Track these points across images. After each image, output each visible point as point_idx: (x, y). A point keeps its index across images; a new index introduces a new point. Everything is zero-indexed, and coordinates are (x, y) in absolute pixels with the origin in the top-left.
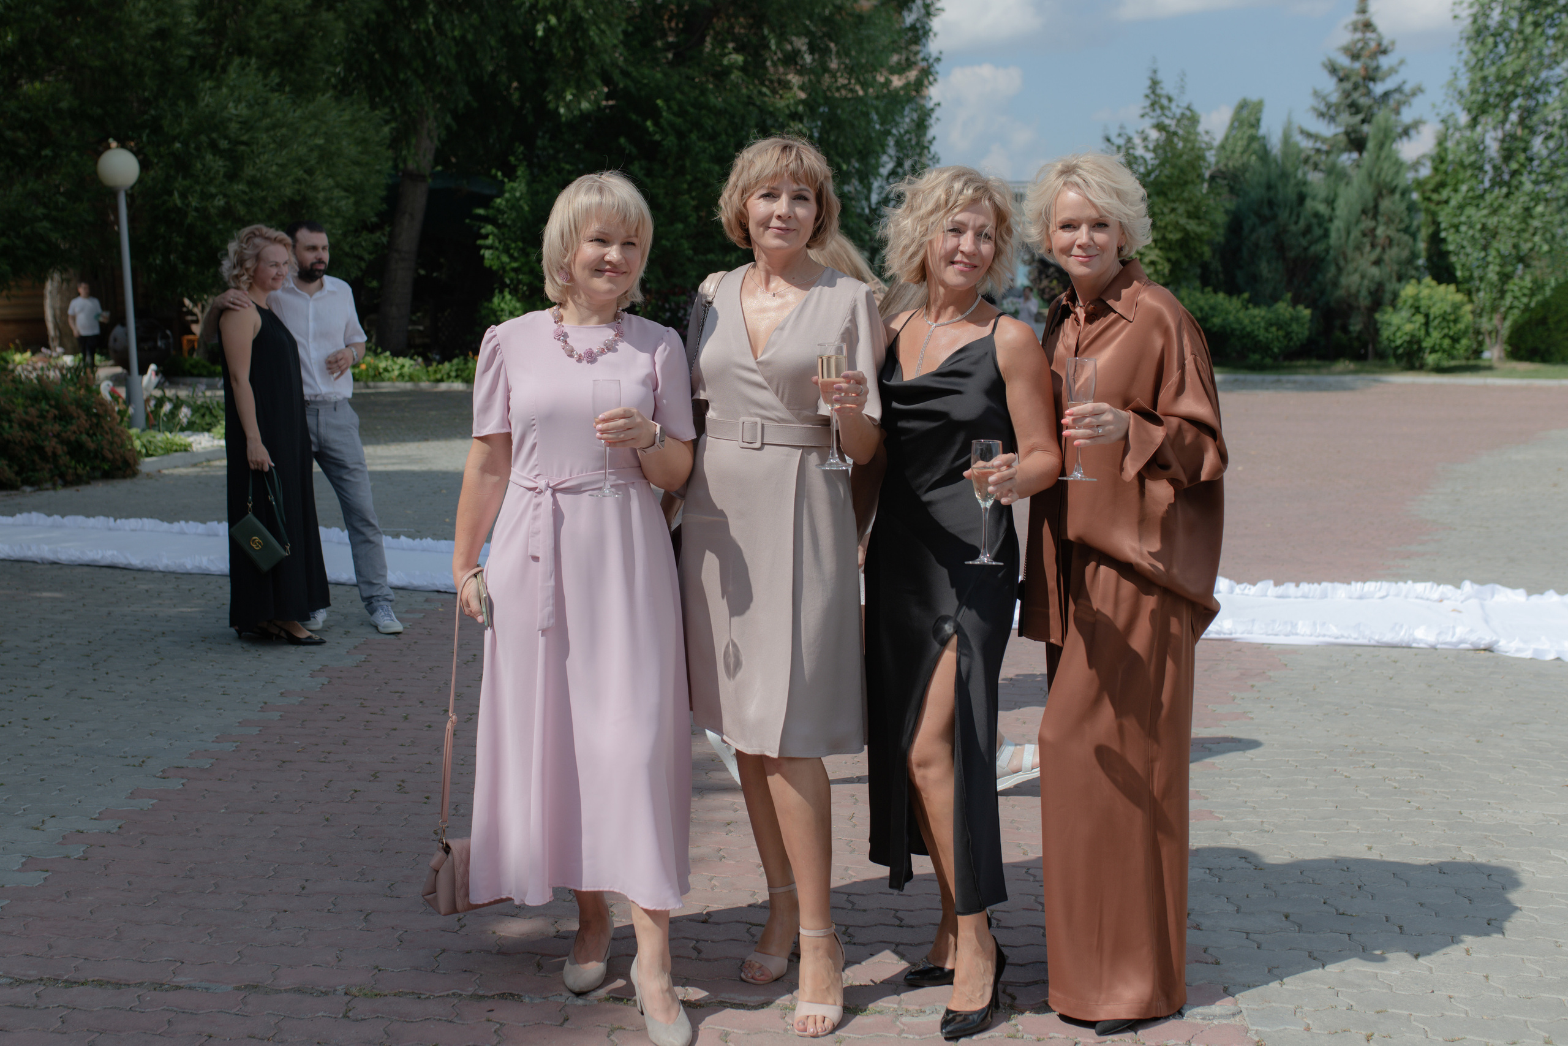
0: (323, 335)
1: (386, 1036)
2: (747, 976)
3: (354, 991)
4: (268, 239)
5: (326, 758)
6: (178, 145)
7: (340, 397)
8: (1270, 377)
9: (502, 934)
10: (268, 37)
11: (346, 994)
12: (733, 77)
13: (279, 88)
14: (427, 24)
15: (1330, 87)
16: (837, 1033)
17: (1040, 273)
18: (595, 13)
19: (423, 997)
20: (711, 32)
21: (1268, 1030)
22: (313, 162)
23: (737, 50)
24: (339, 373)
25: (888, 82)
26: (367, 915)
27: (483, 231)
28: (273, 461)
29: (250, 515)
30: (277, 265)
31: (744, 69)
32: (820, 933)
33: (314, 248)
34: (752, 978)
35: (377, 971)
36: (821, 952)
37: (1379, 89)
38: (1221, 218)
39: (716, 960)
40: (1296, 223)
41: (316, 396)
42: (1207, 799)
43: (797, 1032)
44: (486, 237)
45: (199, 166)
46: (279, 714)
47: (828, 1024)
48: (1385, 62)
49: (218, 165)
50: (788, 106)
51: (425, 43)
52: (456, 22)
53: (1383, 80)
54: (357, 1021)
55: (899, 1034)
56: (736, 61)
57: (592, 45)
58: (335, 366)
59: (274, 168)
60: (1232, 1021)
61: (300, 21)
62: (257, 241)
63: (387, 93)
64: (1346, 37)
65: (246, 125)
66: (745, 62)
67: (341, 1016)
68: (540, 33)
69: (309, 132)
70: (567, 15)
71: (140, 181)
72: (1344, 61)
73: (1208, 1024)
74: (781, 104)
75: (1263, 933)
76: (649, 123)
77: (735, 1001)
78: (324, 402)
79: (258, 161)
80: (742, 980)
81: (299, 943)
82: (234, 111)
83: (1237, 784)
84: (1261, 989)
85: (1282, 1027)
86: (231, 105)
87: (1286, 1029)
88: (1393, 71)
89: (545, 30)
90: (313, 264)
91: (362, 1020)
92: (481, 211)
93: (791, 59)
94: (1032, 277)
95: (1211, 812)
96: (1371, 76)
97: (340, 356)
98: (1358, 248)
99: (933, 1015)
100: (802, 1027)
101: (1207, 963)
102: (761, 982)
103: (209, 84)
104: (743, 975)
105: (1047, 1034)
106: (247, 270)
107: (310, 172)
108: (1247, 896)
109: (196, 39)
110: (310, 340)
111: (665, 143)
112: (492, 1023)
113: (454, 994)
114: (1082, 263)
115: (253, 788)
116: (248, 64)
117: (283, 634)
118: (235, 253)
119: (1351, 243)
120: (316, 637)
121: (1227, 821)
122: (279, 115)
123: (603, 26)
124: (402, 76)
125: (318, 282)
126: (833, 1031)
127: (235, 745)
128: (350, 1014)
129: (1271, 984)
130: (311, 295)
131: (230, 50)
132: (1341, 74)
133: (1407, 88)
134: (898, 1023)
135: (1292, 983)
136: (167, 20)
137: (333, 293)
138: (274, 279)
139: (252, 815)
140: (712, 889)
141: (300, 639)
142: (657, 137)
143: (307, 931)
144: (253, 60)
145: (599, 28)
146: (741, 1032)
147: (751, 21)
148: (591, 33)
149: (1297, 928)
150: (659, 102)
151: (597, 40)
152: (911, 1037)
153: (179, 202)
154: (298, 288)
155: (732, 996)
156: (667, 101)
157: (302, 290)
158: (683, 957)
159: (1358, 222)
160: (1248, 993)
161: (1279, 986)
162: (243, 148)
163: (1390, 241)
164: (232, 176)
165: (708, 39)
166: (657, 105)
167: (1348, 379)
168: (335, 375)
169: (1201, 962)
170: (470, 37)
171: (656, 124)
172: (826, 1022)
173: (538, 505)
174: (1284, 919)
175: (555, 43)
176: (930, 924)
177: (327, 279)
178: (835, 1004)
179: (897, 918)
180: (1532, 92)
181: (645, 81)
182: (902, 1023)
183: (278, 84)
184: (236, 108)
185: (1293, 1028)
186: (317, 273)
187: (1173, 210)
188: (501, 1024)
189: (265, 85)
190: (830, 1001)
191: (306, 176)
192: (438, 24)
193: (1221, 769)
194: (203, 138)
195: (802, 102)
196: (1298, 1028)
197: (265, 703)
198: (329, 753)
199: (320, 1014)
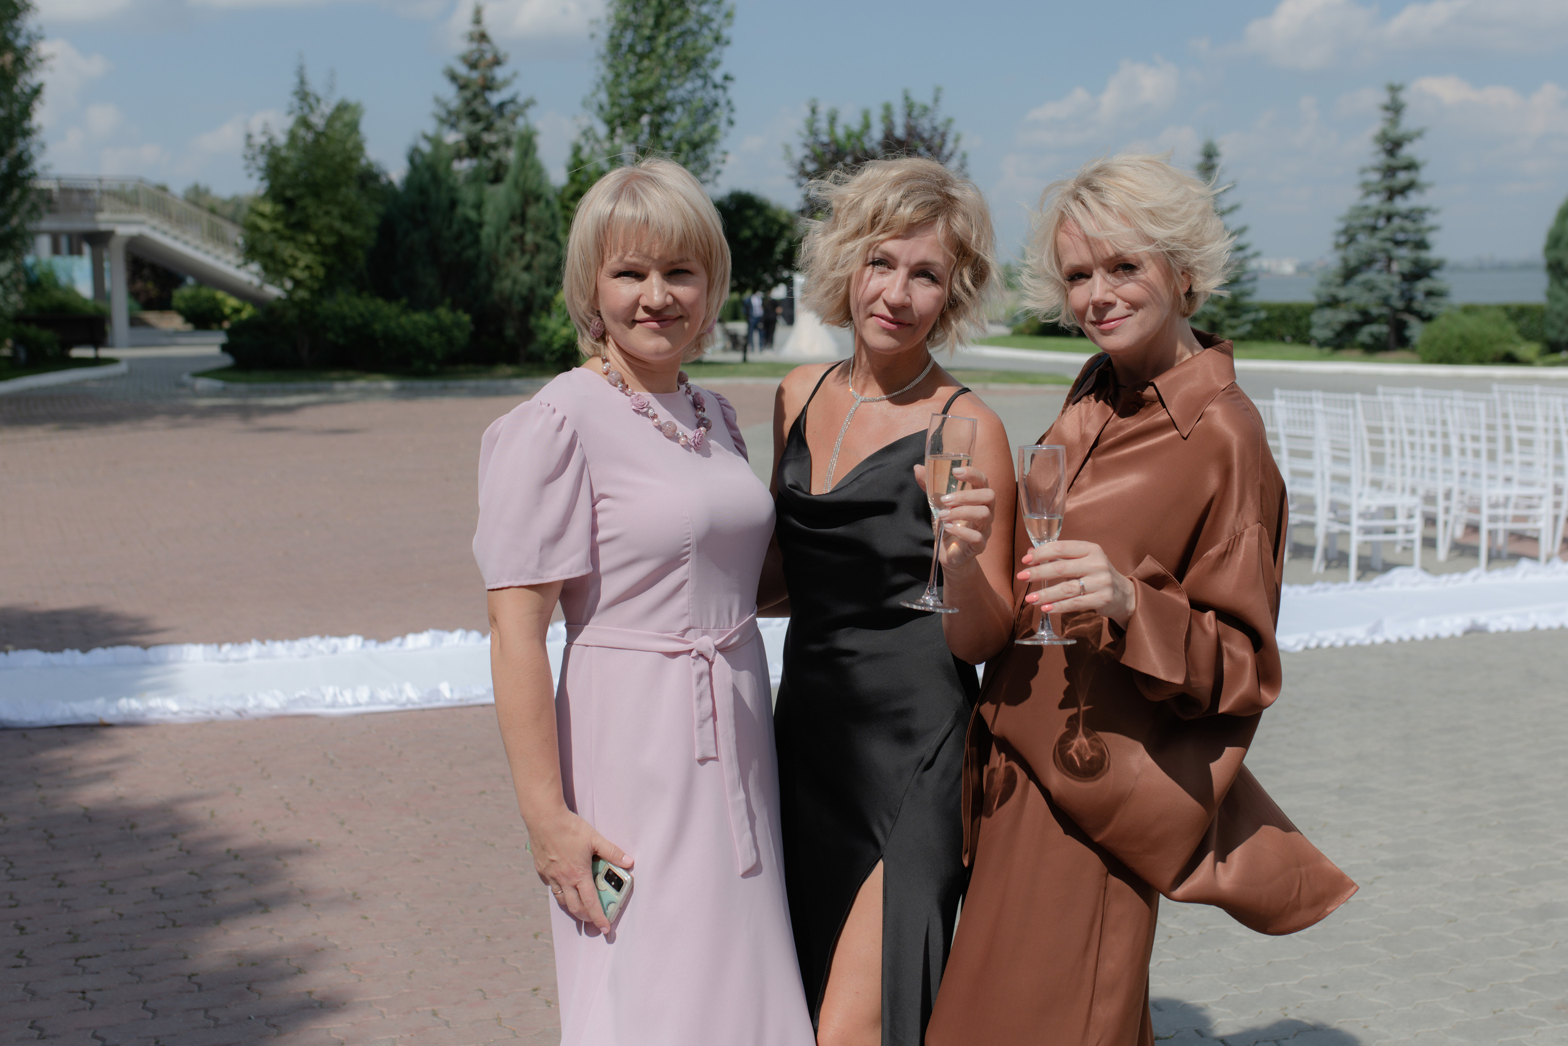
8: (436, 384)
15: (451, 95)
37: (495, 98)
38: (373, 221)
40: (450, 227)
48: (500, 73)
53: (498, 89)
64: (464, 46)
72: (462, 70)
88: (506, 83)
96: (488, 86)
98: (509, 254)
119: (502, 249)
132: (462, 82)
133: (521, 99)
159: (507, 228)
163: (538, 248)
167: (516, 383)
180: (661, 110)
187: (327, 213)
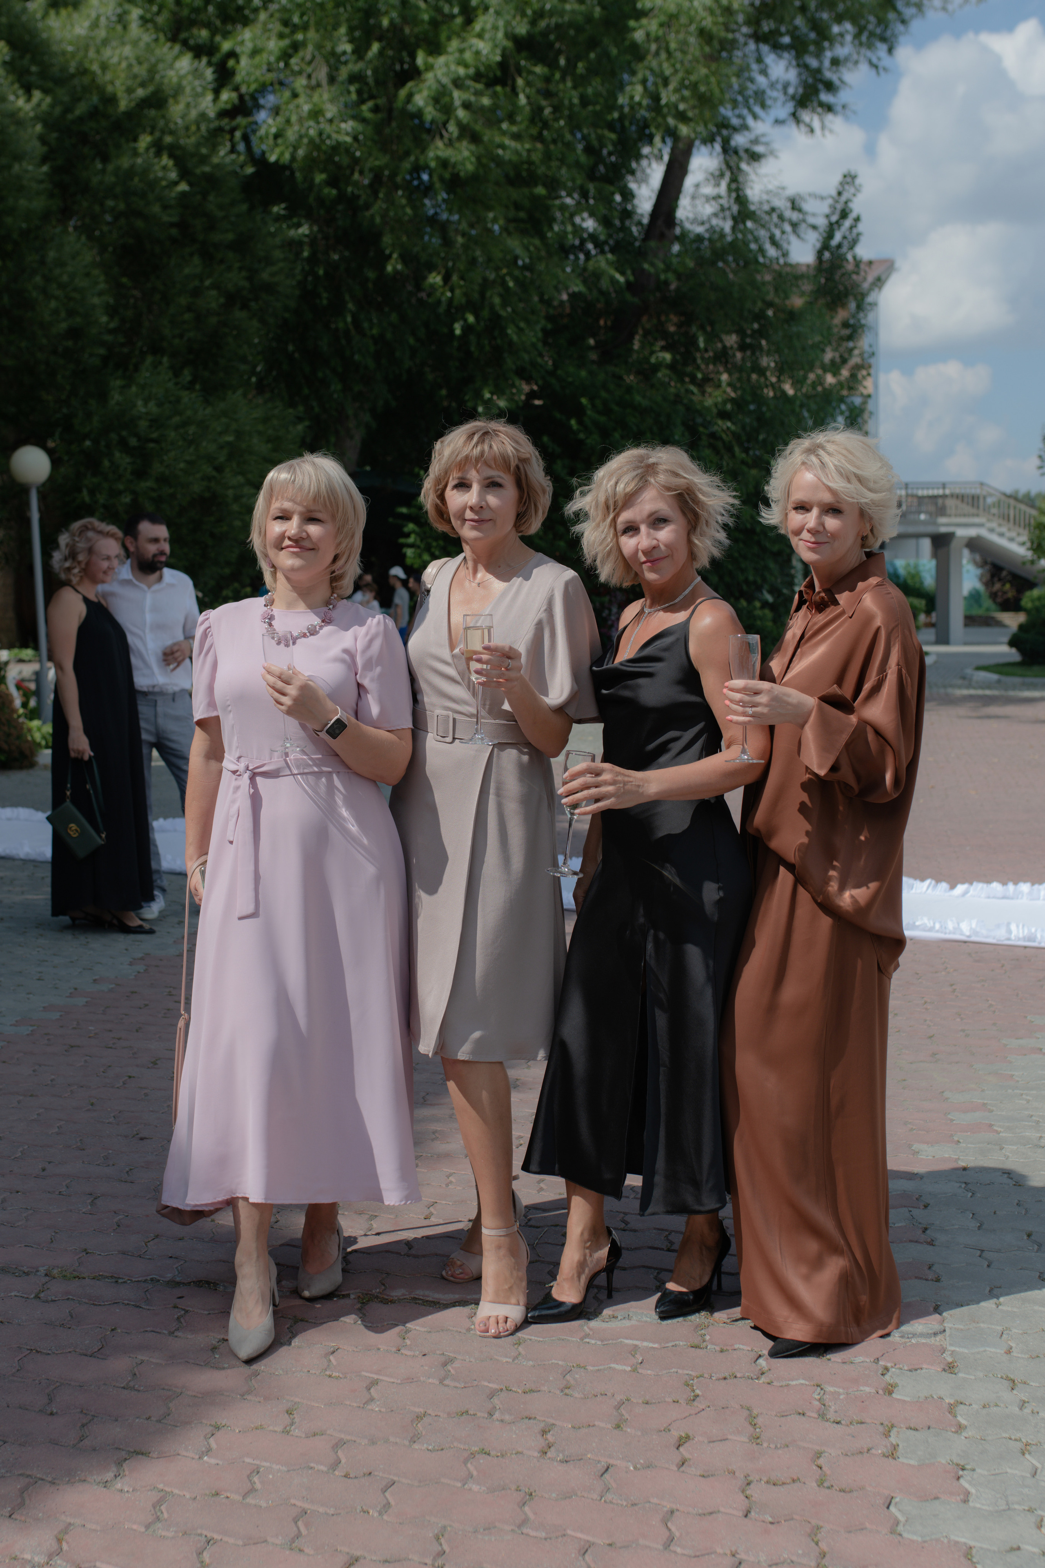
0: (159, 627)
1: (69, 1318)
2: (447, 1273)
3: (55, 1272)
4: (100, 532)
5: (114, 1044)
6: (88, 443)
7: (176, 689)
9: (220, 1222)
10: (181, 336)
11: (46, 1275)
12: (660, 375)
13: (190, 387)
14: (345, 322)
16: (519, 1334)
17: (993, 576)
18: (513, 311)
19: (120, 1281)
20: (640, 332)
21: (966, 1351)
22: (222, 459)
23: (664, 349)
24: (175, 665)
25: (820, 381)
26: (95, 1199)
27: (406, 530)
28: (92, 749)
29: (68, 803)
30: (108, 558)
31: (672, 367)
32: (502, 1232)
33: (156, 540)
34: (452, 1276)
35: (84, 1254)
36: (503, 1252)
39: (424, 1256)
41: (154, 687)
42: (992, 1111)
43: (478, 1333)
44: (408, 535)
45: (106, 463)
46: (85, 1000)
47: (510, 1325)
49: (123, 460)
50: (716, 405)
51: (343, 342)
52: (375, 321)
54: (47, 1302)
55: (582, 1339)
56: (664, 359)
57: (511, 343)
58: (170, 658)
59: (182, 465)
60: (932, 1341)
61: (214, 320)
62: (90, 534)
63: (306, 391)
65: (156, 422)
66: (674, 359)
67: (32, 1296)
68: (458, 332)
69: (219, 429)
70: (485, 313)
71: (51, 478)
73: (905, 1343)
74: (709, 402)
75: (998, 1251)
76: (573, 422)
77: (428, 1299)
78: (162, 693)
79: (165, 458)
80: (443, 1278)
81: (20, 1223)
82: (143, 410)
83: (1028, 1098)
84: (973, 1308)
85: (982, 1349)
86: (140, 403)
87: (985, 1351)
89: (463, 329)
90: (155, 556)
91: (53, 1301)
92: (404, 510)
93: (723, 357)
94: (984, 580)
95: (991, 1125)
97: (175, 648)
99: (624, 1321)
100: (483, 1328)
101: (927, 1280)
102: (461, 1281)
103: (119, 383)
104: (444, 1273)
105: (733, 1345)
106: (79, 563)
107: (219, 469)
108: (995, 1213)
109: (109, 338)
110: (147, 631)
111: (588, 441)
112: (176, 1310)
113: (152, 1280)
114: (811, 549)
115: (34, 1071)
116: (160, 363)
117: (115, 922)
118: (67, 545)
120: (147, 926)
121: (1004, 1135)
122: (189, 413)
123: (522, 325)
124: (320, 375)
125: (157, 574)
126: (512, 1334)
127: (31, 1029)
128: (42, 1295)
129: (983, 1304)
130: (149, 587)
131: (145, 349)
134: (585, 1328)
135: (1009, 1303)
136: (78, 320)
137: (171, 585)
138: (105, 572)
139: (21, 1098)
140: (447, 1185)
141: (130, 927)
142: (582, 436)
143: (31, 1212)
144: (165, 360)
145: (518, 327)
146: (423, 1329)
147: (683, 319)
148: (509, 331)
149: (1036, 1247)
150: (584, 401)
151: (515, 338)
152: (593, 1342)
153: (87, 499)
154: (137, 579)
155: (427, 1293)
156: (592, 399)
157: (140, 581)
158: (392, 1252)
160: (958, 1311)
161: (994, 1306)
162: (151, 445)
164: (140, 474)
165: (637, 337)
166: (581, 403)
168: (172, 667)
169: (921, 1278)
170: (389, 336)
171: (580, 422)
172: (508, 1323)
173: (237, 788)
174: (1025, 1237)
175: (473, 338)
176: (655, 1229)
177: (167, 572)
178: (519, 1304)
179: (623, 1221)
181: (570, 379)
182: (589, 1328)
183: (191, 382)
184: (146, 405)
185: (993, 1350)
186: (159, 565)
188: (187, 1311)
189: (176, 384)
190: (513, 1300)
191: (214, 473)
192: (356, 323)
193: (1018, 1081)
194: (114, 436)
195: (732, 400)
196: (998, 1351)
197: (76, 989)
198: (119, 1039)
199: (13, 1294)
